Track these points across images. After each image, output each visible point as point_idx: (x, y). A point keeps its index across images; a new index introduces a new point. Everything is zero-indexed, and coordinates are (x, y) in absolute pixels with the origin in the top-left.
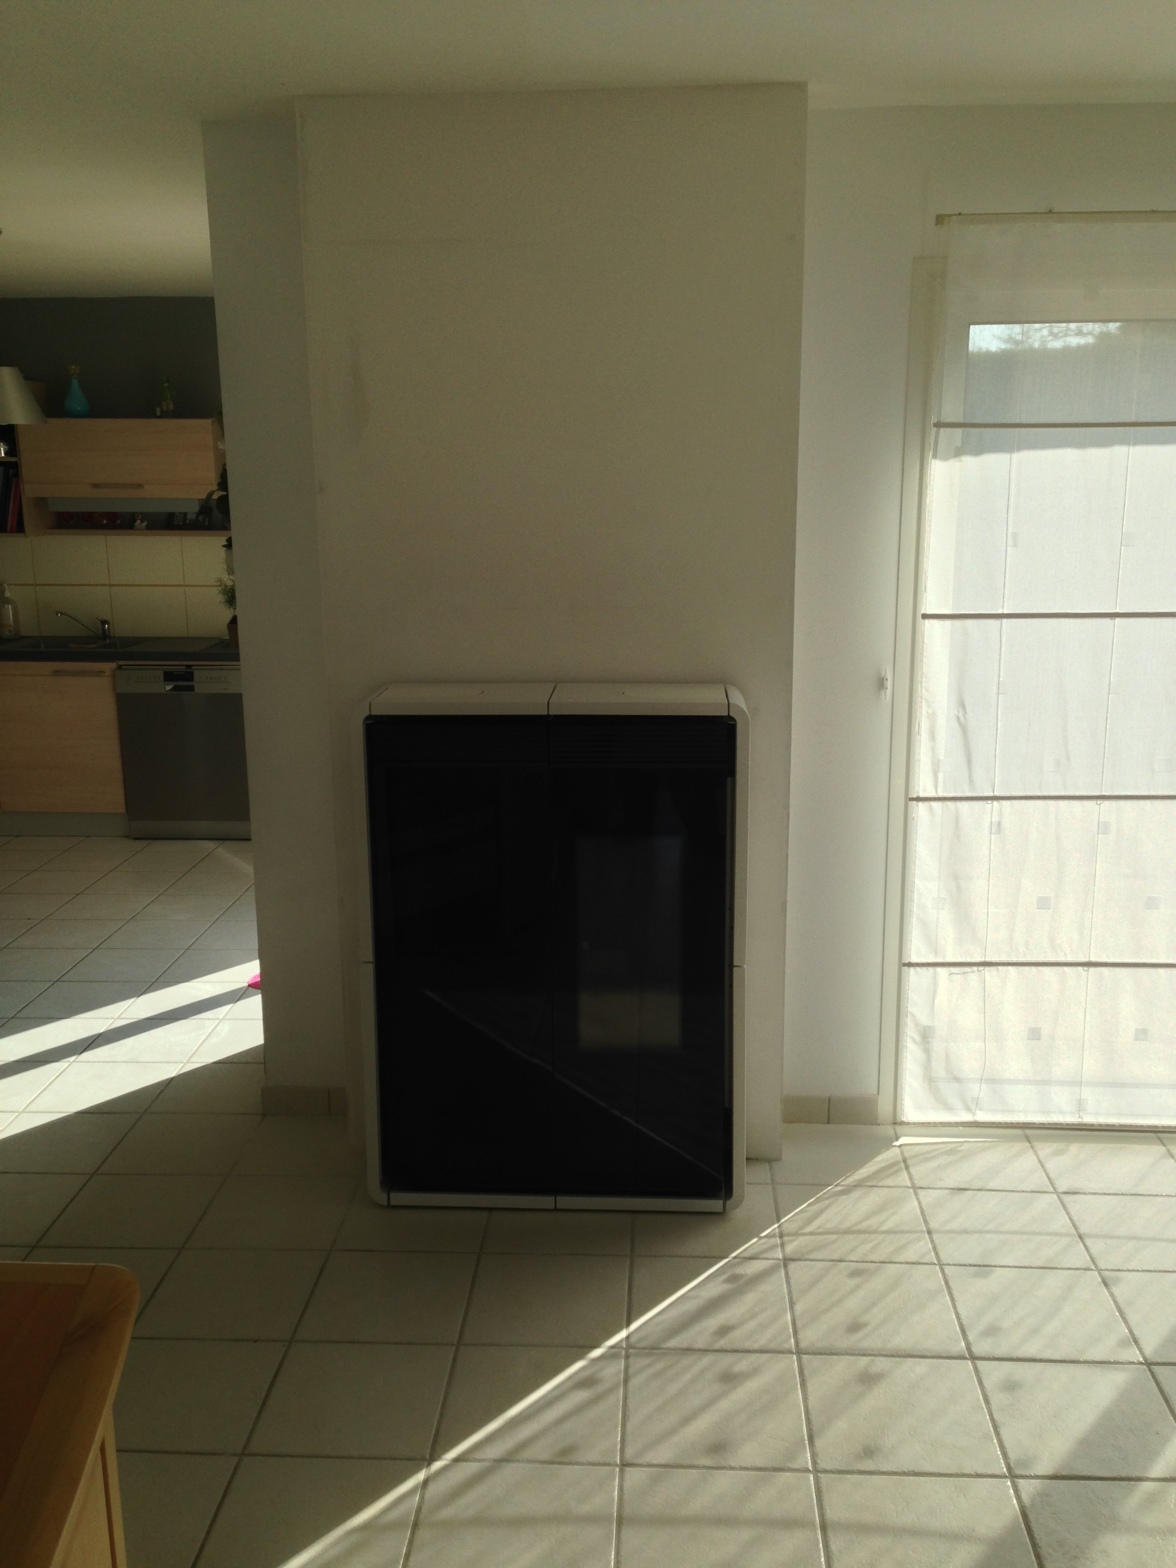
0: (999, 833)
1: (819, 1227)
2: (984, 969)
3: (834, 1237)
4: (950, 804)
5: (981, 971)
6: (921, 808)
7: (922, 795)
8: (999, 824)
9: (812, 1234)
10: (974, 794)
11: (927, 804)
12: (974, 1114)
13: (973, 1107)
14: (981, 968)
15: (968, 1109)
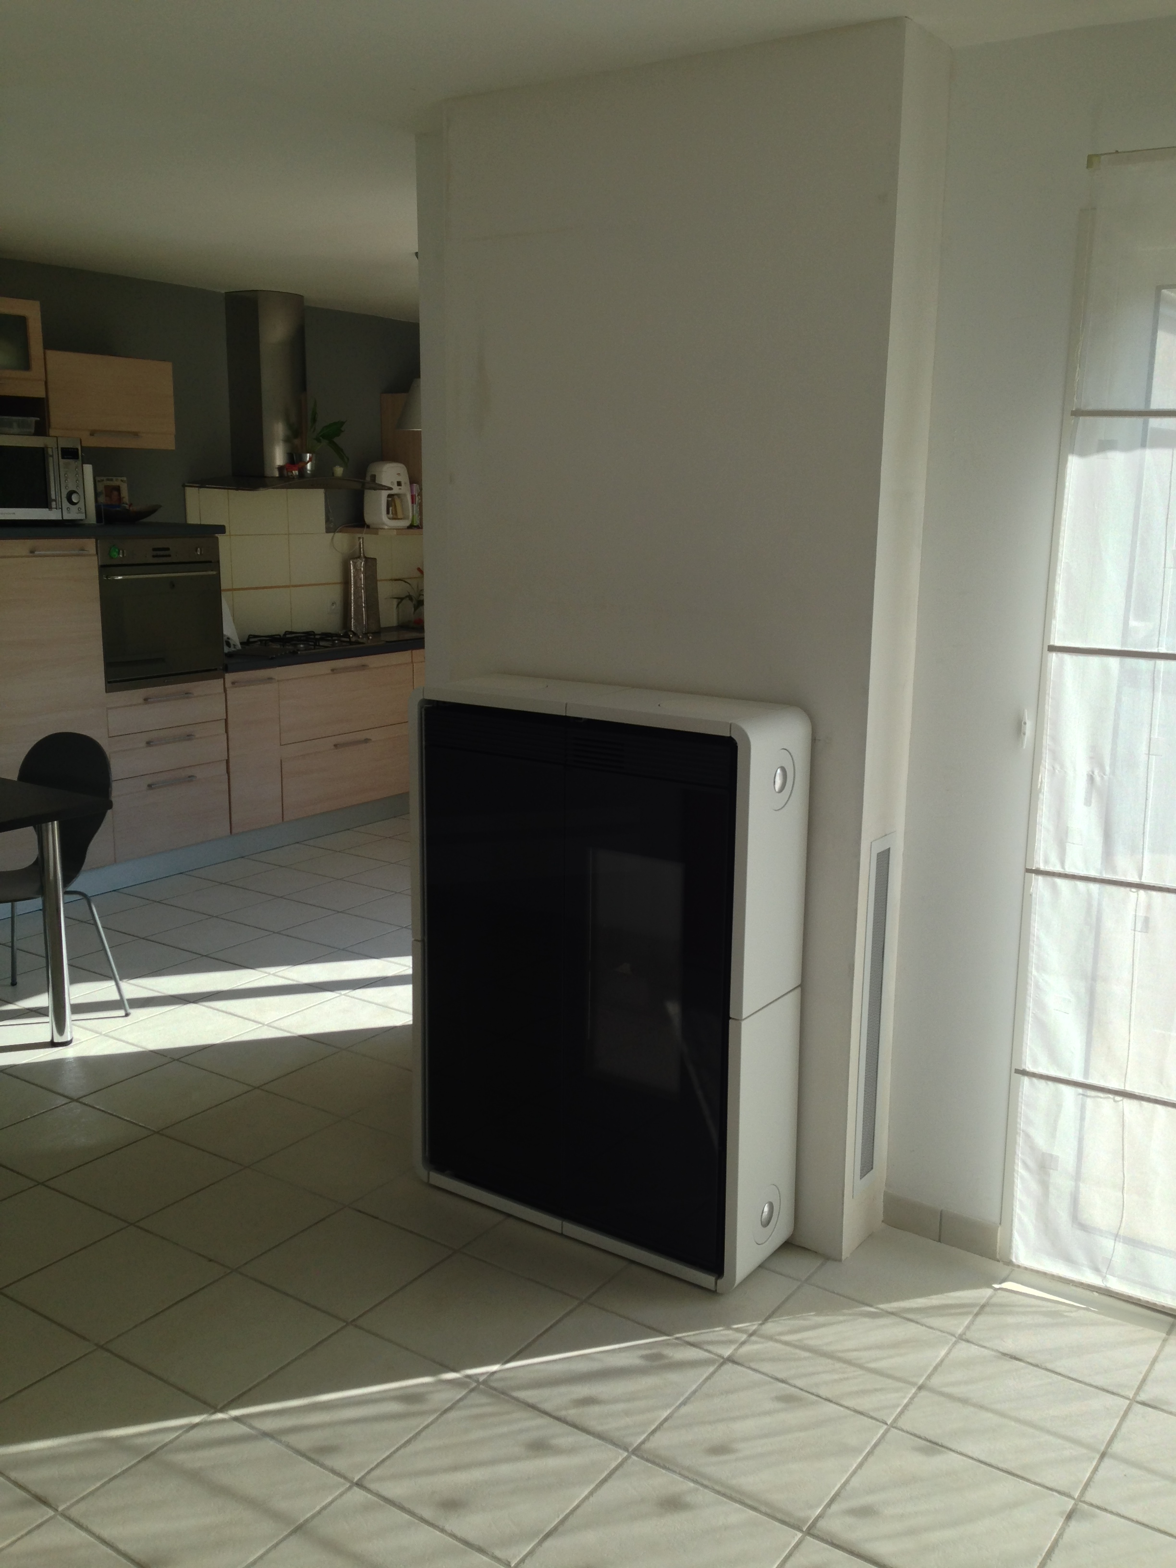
0: (1147, 932)
1: (799, 1340)
2: (1122, 1100)
3: (807, 1354)
4: (1081, 885)
5: (1118, 1101)
6: (1039, 884)
7: (1042, 867)
8: (1147, 920)
9: (786, 1343)
10: (1114, 877)
11: (1049, 879)
12: (1104, 1278)
13: (1104, 1270)
14: (1118, 1098)
15: (1096, 1270)
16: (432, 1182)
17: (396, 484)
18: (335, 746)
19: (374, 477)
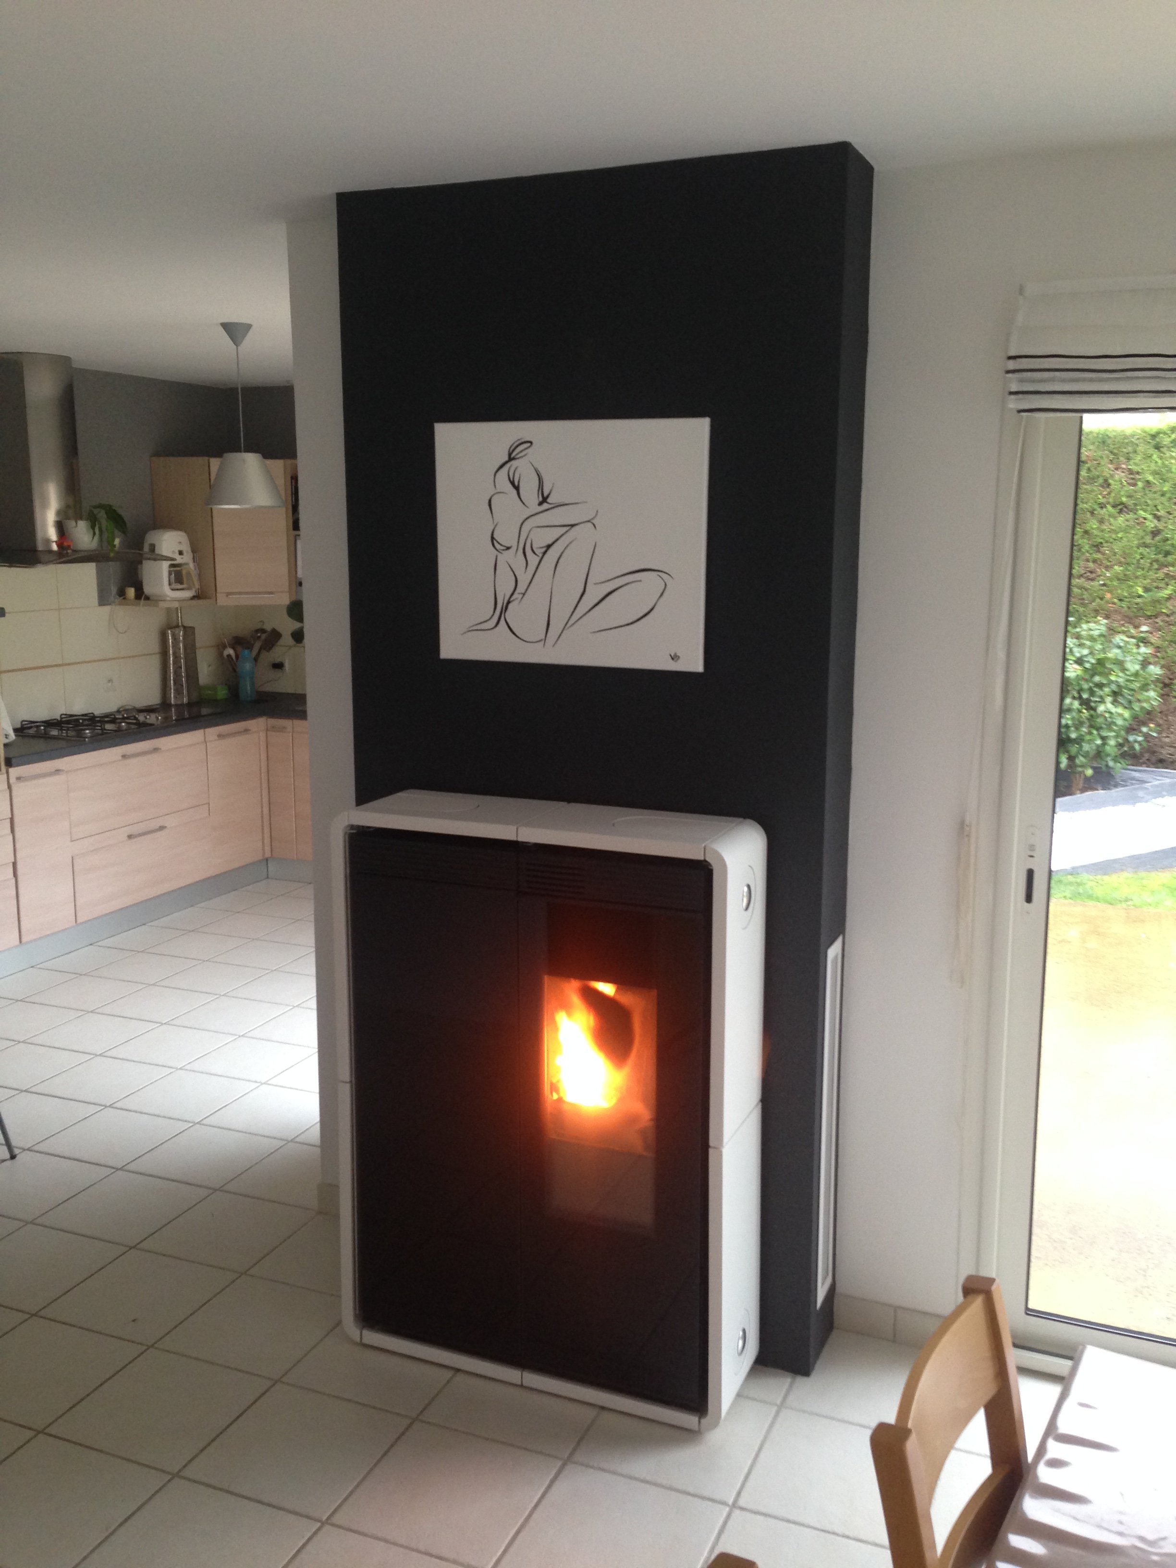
16: (366, 1341)
17: (178, 553)
18: (130, 837)
19: (153, 548)
